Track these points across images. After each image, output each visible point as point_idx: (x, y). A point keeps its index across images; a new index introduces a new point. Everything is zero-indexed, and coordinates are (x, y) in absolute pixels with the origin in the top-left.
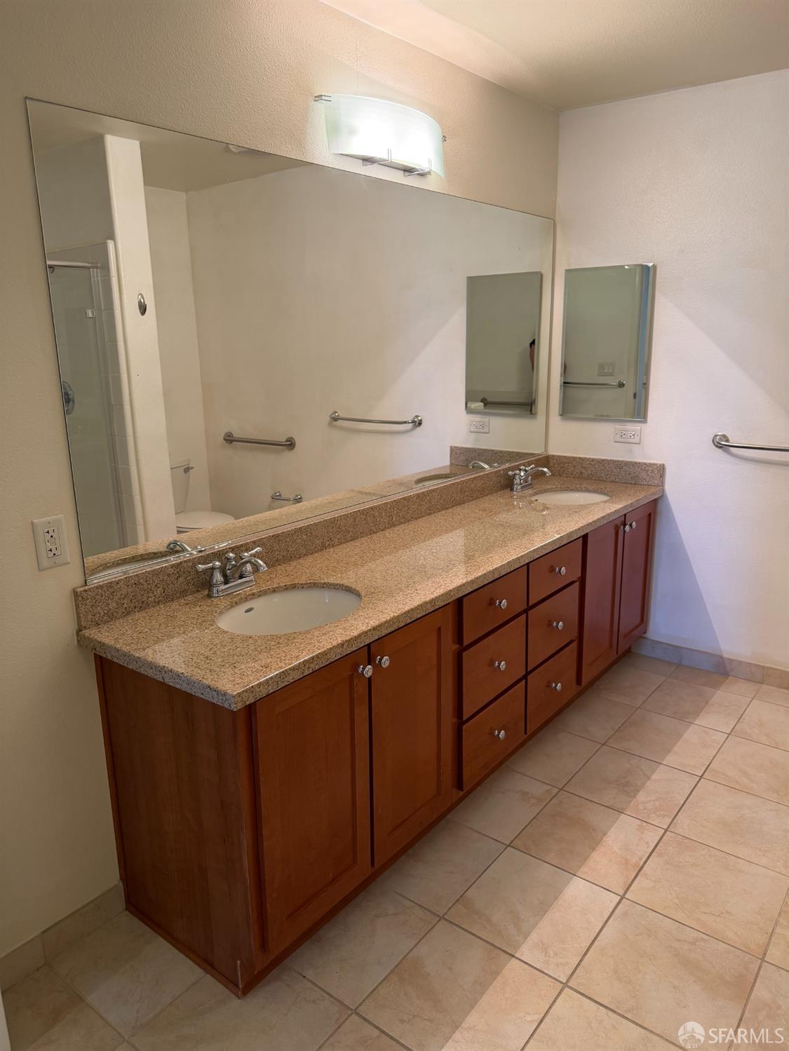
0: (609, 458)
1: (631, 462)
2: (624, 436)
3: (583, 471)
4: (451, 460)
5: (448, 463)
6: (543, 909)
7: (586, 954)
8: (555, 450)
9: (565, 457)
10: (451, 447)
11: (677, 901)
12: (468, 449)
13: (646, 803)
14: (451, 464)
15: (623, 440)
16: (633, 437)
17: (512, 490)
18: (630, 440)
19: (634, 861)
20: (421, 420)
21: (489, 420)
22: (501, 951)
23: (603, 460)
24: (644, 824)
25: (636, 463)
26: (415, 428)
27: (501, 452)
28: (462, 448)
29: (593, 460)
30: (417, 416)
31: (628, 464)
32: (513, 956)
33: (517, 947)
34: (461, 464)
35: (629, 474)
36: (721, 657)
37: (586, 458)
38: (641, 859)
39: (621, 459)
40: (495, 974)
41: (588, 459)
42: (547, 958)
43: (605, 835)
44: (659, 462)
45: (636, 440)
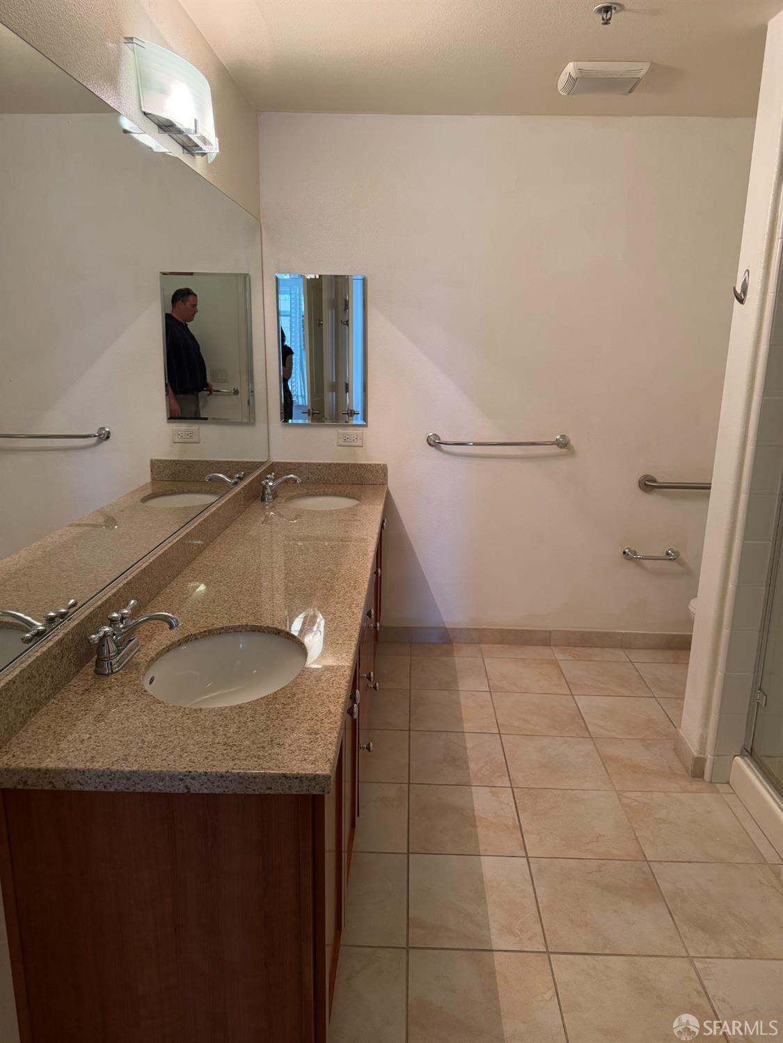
0: (335, 462)
1: (357, 464)
2: (347, 440)
3: (310, 476)
4: (152, 476)
5: (148, 479)
6: (480, 896)
7: (541, 918)
8: (278, 457)
9: (291, 463)
10: (152, 460)
11: (564, 842)
12: (174, 461)
13: (480, 771)
14: (153, 479)
15: (347, 443)
16: (356, 440)
17: (263, 500)
18: (355, 444)
19: (511, 823)
20: (109, 433)
21: (199, 429)
22: (481, 951)
23: (330, 464)
24: (493, 789)
25: (361, 465)
26: (101, 442)
27: (218, 462)
28: (165, 461)
29: (320, 464)
30: (103, 428)
31: (354, 465)
32: (493, 951)
33: (489, 942)
34: (165, 479)
35: (356, 475)
36: (446, 628)
37: (312, 463)
38: (514, 819)
39: (348, 462)
40: (492, 974)
41: (315, 464)
42: (518, 938)
43: (474, 810)
44: (382, 463)
45: (359, 443)
